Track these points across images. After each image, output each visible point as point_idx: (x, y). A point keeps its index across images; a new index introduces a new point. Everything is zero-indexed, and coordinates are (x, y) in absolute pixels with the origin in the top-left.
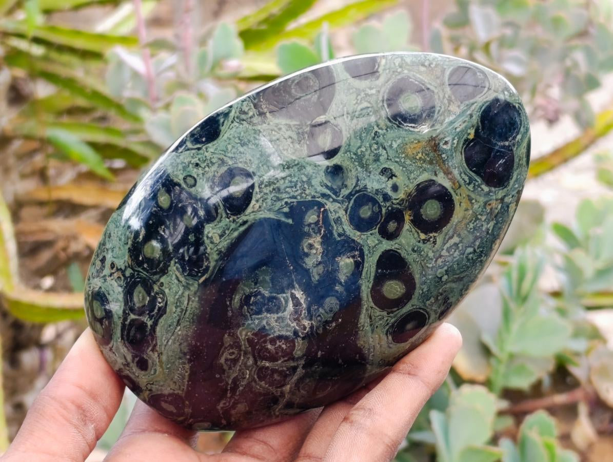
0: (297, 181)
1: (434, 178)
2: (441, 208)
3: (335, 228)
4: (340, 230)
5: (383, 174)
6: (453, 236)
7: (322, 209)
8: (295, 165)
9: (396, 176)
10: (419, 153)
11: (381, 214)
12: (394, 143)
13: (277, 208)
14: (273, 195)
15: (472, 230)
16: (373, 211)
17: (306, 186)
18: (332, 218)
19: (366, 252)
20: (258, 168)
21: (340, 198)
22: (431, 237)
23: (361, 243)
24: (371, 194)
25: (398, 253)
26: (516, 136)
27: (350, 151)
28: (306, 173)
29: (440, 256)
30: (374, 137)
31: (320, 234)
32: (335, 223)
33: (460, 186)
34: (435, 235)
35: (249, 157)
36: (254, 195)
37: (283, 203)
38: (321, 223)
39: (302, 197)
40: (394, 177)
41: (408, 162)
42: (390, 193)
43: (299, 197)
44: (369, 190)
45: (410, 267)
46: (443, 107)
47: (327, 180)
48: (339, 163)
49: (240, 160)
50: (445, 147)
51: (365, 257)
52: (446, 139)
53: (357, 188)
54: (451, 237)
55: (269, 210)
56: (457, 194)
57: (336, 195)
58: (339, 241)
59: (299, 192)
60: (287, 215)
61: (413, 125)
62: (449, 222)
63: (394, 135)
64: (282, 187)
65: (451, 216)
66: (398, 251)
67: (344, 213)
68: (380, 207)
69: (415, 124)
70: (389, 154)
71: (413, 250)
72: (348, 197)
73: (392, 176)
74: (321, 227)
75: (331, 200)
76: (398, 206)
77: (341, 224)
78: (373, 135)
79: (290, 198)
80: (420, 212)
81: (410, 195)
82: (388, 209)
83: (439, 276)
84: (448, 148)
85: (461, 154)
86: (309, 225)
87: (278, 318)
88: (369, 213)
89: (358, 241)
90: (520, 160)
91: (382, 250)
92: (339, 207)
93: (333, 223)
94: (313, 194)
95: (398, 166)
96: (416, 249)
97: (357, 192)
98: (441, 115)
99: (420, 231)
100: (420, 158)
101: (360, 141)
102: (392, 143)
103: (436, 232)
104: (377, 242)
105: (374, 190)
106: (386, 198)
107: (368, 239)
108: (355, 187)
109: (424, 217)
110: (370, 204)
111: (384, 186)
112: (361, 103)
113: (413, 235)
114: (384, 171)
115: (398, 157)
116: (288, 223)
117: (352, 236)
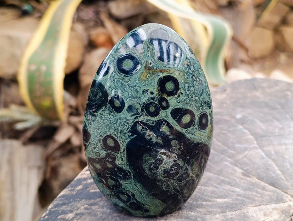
0: (123, 123)
1: (159, 77)
2: (172, 83)
3: (149, 123)
4: (152, 122)
5: (144, 93)
6: (185, 85)
7: (140, 122)
8: (118, 119)
9: (148, 90)
10: (146, 76)
11: (157, 104)
12: (136, 81)
13: (127, 137)
14: (122, 134)
15: (188, 77)
16: (154, 107)
17: (127, 122)
18: (145, 121)
19: (166, 119)
20: (109, 131)
21: (141, 114)
22: (179, 93)
23: (161, 118)
24: (148, 103)
25: (175, 109)
26: (169, 36)
27: (127, 98)
28: (123, 118)
29: (188, 95)
30: (129, 86)
31: (148, 129)
32: (148, 122)
33: (170, 70)
34: (179, 91)
35: (103, 131)
36: (117, 140)
37: (127, 133)
38: (144, 126)
39: (130, 126)
40: (148, 91)
41: (147, 82)
42: (152, 96)
43: (129, 127)
44: (146, 102)
45: (183, 108)
46: (137, 55)
47: (131, 113)
48: (128, 105)
49: (103, 134)
50: (152, 65)
51: (167, 120)
52: (150, 62)
53: (142, 106)
54: (185, 86)
55: (126, 139)
56: (171, 73)
57: (138, 114)
58: (155, 125)
59: (128, 125)
60: (132, 135)
61: (135, 70)
62: (179, 84)
63: (134, 79)
64: (122, 129)
65: (178, 81)
66: (174, 108)
67: (147, 116)
68: (154, 103)
69: (136, 69)
70: (139, 86)
71: (178, 103)
72: (142, 111)
73: (147, 91)
74: (145, 127)
75: (139, 117)
76: (159, 97)
77: (149, 120)
78: (128, 86)
79: (127, 129)
80: (167, 91)
81: (158, 90)
82: (157, 101)
83: (195, 100)
84: (153, 64)
85: (159, 61)
86: (141, 130)
87: (165, 163)
88: (154, 108)
89: (160, 119)
90: (178, 41)
91: (170, 113)
92: (143, 117)
93: (147, 123)
94: (132, 122)
95: (145, 86)
96: (179, 102)
97: (143, 107)
98: (140, 57)
99: (174, 96)
100: (149, 76)
101: (126, 92)
102: (136, 82)
103: (178, 90)
104: (165, 113)
105: (147, 101)
106: (153, 99)
107: (162, 115)
108: (141, 106)
109: (170, 91)
110: (151, 105)
111: (148, 96)
112: (114, 81)
113: (173, 99)
114: (143, 92)
115: (142, 84)
116: (135, 137)
117: (156, 120)
